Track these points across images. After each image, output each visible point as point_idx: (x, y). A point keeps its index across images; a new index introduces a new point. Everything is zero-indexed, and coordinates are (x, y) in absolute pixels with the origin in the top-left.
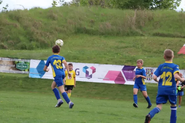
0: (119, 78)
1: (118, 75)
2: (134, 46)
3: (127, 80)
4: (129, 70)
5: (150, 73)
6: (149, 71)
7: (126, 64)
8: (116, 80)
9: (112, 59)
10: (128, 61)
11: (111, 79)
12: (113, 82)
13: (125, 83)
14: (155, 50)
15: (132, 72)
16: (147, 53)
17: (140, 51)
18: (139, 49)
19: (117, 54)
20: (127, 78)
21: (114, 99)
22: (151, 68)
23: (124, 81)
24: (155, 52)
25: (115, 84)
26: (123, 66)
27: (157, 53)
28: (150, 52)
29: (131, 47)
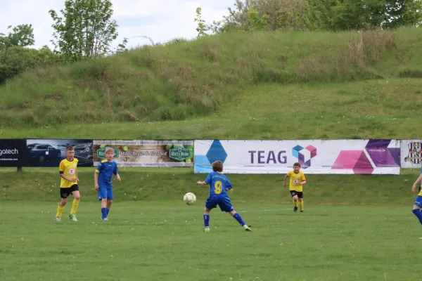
0: (361, 163)
1: (358, 157)
2: (366, 99)
3: (376, 165)
4: (378, 147)
5: (419, 150)
6: (416, 147)
7: (373, 137)
8: (355, 168)
9: (332, 127)
10: (363, 128)
11: (346, 167)
12: (351, 172)
13: (374, 172)
14: (407, 103)
15: (384, 150)
16: (393, 111)
17: (380, 108)
18: (378, 104)
19: (340, 115)
20: (377, 163)
21: (358, 203)
22: (419, 141)
23: (372, 168)
24: (408, 108)
25: (355, 174)
26: (367, 141)
27: (412, 109)
28: (399, 107)
29: (362, 101)
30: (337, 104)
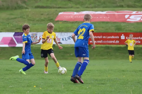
0: (12, 42)
1: (10, 40)
2: (21, 17)
3: (18, 43)
5: (35, 37)
6: (34, 35)
7: (16, 31)
8: (9, 44)
9: (5, 28)
10: (17, 29)
11: (5, 44)
12: (7, 46)
13: (17, 46)
14: (38, 19)
15: (21, 37)
16: (31, 22)
18: (25, 19)
19: (8, 24)
20: (18, 42)
22: (35, 33)
23: (15, 44)
24: (38, 21)
25: (9, 47)
26: (14, 33)
27: (39, 21)
28: (34, 20)
29: (18, 18)
30: (8, 19)
